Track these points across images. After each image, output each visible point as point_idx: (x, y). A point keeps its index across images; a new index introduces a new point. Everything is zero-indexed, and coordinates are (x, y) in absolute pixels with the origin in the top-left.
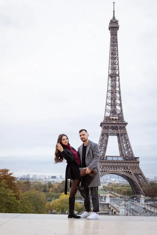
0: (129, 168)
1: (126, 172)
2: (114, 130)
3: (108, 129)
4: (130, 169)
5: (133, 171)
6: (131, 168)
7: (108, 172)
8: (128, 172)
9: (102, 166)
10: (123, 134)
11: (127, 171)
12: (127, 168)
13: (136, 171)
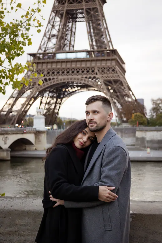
0: (96, 71)
1: (90, 78)
2: (75, 4)
3: (64, 4)
4: (98, 73)
5: (104, 75)
6: (100, 71)
7: (55, 80)
8: (94, 77)
9: (46, 70)
10: (89, 9)
11: (92, 76)
12: (93, 71)
13: (109, 75)
